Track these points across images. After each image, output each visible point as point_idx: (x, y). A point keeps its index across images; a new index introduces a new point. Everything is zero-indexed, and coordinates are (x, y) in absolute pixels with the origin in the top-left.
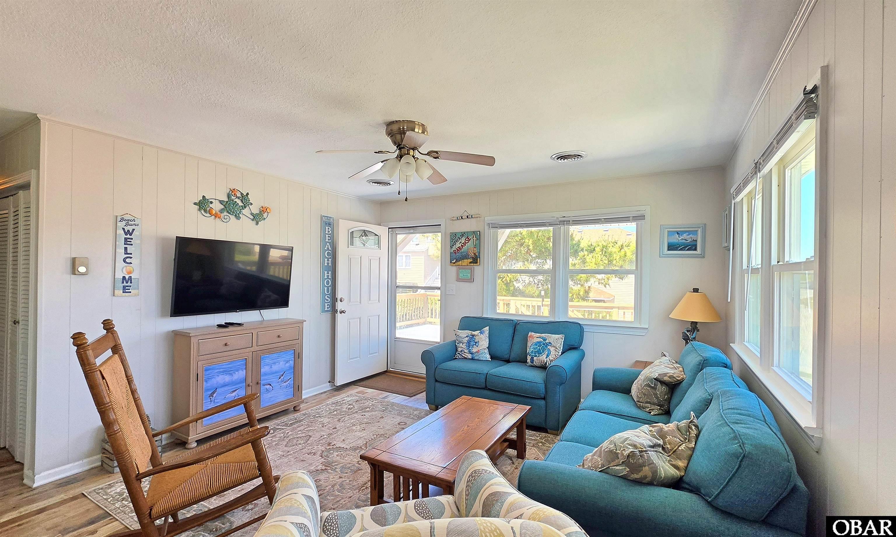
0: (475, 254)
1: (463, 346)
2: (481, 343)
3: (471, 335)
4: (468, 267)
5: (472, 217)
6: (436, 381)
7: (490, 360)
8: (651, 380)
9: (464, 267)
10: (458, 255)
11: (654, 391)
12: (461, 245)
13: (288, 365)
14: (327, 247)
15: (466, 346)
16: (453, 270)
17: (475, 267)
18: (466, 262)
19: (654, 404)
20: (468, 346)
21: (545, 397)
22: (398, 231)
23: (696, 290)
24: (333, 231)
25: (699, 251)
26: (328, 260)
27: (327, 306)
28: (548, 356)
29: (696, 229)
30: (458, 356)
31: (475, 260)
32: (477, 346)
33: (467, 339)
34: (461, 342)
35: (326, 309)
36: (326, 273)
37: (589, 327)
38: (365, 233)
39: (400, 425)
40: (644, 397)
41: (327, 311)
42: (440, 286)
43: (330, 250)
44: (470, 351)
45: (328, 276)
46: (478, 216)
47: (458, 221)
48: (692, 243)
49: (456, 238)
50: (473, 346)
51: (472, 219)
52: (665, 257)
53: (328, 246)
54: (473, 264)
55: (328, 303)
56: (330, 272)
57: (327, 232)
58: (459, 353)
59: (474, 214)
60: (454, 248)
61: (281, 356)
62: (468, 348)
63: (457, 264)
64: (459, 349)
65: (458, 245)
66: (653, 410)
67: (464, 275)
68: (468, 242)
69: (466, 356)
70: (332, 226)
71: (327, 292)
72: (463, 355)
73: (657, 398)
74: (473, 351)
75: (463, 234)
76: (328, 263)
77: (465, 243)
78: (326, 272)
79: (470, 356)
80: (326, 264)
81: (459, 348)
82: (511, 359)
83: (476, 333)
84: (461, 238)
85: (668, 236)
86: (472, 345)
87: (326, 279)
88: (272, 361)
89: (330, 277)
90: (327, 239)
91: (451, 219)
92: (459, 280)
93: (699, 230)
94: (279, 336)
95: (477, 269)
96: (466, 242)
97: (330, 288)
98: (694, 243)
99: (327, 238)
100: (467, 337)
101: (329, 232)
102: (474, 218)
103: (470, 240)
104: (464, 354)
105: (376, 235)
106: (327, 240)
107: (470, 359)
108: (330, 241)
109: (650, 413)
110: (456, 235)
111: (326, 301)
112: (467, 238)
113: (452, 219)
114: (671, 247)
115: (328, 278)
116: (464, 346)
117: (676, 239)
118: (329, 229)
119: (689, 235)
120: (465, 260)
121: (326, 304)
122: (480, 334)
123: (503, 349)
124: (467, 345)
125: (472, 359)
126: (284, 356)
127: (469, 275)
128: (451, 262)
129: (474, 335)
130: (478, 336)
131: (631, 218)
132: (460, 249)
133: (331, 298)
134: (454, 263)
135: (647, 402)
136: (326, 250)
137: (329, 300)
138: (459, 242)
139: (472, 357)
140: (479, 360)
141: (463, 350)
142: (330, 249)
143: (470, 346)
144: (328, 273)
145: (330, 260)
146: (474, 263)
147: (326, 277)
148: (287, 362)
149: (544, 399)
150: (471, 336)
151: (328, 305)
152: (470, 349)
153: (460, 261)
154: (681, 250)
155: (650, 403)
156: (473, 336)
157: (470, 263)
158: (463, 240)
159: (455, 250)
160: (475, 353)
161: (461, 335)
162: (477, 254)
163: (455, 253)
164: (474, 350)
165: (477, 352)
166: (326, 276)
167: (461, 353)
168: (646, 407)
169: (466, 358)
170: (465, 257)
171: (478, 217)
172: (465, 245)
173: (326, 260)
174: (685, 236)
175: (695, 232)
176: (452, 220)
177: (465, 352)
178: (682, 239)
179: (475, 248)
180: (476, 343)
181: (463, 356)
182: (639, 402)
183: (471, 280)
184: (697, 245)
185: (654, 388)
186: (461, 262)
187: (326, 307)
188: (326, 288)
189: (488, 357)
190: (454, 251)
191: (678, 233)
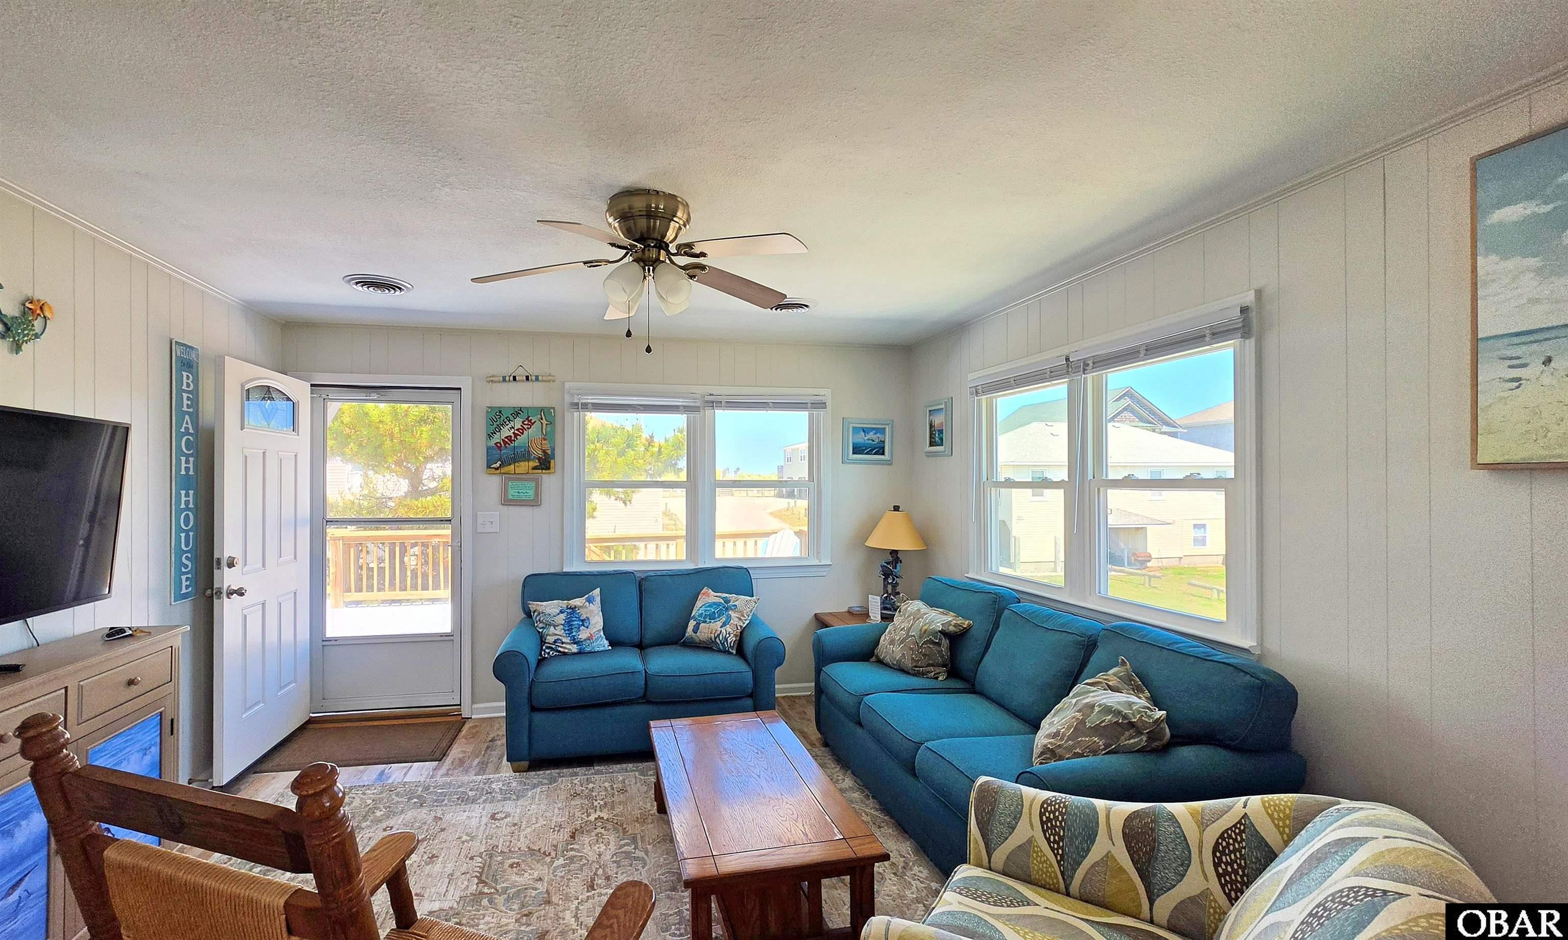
0: (544, 452)
1: (557, 632)
2: (593, 621)
3: (568, 609)
4: (528, 476)
5: (537, 379)
6: (534, 709)
7: (610, 648)
8: (935, 633)
9: (518, 476)
10: (504, 454)
11: (938, 649)
12: (514, 433)
13: (148, 758)
14: (184, 425)
15: (565, 630)
16: (493, 482)
17: (544, 476)
18: (523, 467)
19: (939, 665)
20: (568, 630)
21: (752, 692)
22: (333, 393)
23: (896, 508)
24: (196, 382)
25: (887, 456)
26: (187, 462)
27: (186, 581)
28: (724, 625)
29: (884, 426)
30: (549, 653)
31: (545, 463)
32: (587, 628)
33: (563, 616)
34: (550, 625)
35: (184, 591)
36: (183, 495)
37: (758, 571)
38: (267, 392)
39: (496, 819)
40: (925, 659)
41: (185, 596)
42: (449, 515)
43: (190, 434)
44: (574, 639)
45: (187, 503)
46: (550, 378)
47: (505, 384)
48: (879, 445)
49: (502, 419)
50: (579, 628)
51: (536, 384)
52: (849, 463)
53: (187, 423)
54: (540, 471)
55: (187, 573)
56: (191, 492)
57: (184, 387)
58: (548, 648)
59: (544, 374)
60: (497, 438)
61: (132, 739)
62: (569, 634)
63: (504, 470)
64: (550, 639)
65: (506, 432)
66: (939, 673)
67: (519, 493)
68: (528, 428)
69: (566, 651)
70: (194, 371)
71: (186, 547)
72: (560, 649)
73: (942, 656)
74: (580, 637)
75: (517, 412)
76: (187, 469)
77: (522, 430)
78: (183, 492)
79: (574, 649)
80: (183, 472)
81: (548, 637)
82: (646, 641)
83: (577, 602)
84: (512, 418)
85: (853, 433)
86: (577, 626)
87: (184, 510)
88: (112, 759)
89: (191, 506)
90: (185, 406)
91: (488, 379)
92: (507, 502)
93: (887, 429)
94: (131, 683)
95: (548, 480)
96: (526, 427)
97: (191, 534)
98: (882, 445)
99: (185, 402)
100: (561, 612)
101: (188, 385)
102: (543, 381)
103: (533, 424)
104: (561, 647)
105: (288, 399)
106: (185, 409)
107: (574, 654)
108: (191, 410)
109: (937, 678)
110: (500, 412)
111: (183, 570)
112: (527, 419)
113: (492, 379)
114: (857, 450)
115: (187, 509)
116: (559, 631)
117: (862, 438)
118: (188, 377)
119: (876, 434)
120: (522, 464)
121: (184, 578)
122: (587, 603)
123: (630, 625)
124: (566, 628)
125: (580, 653)
126: (140, 736)
127: (531, 493)
128: (489, 467)
129: (575, 607)
130: (586, 607)
131: (809, 405)
132: (511, 440)
133: (194, 561)
134: (497, 469)
135: (929, 665)
136: (184, 434)
137: (190, 566)
138: (508, 427)
139: (580, 649)
140: (592, 652)
141: (558, 639)
142: (191, 431)
143: (572, 629)
144: (187, 495)
145: (191, 459)
146: (542, 469)
147: (183, 506)
148: (145, 751)
149: (751, 696)
150: (568, 611)
151: (187, 579)
152: (574, 634)
153: (510, 464)
154: (867, 453)
155: (932, 665)
156: (573, 609)
157: (535, 468)
158: (518, 423)
159: (500, 443)
160: (585, 640)
161: (548, 611)
162: (549, 452)
163: (500, 448)
164: (583, 635)
165: (588, 639)
166: (183, 502)
167: (554, 646)
168: (928, 672)
169: (564, 654)
170: (525, 456)
171: (549, 381)
172: (522, 434)
173: (183, 459)
174: (871, 435)
175: (883, 431)
176: (492, 381)
177: (563, 643)
178: (868, 439)
179: (545, 439)
180: (583, 621)
181: (560, 652)
182: (916, 667)
183: (535, 502)
184: (884, 447)
185: (939, 644)
186: (512, 466)
187: (184, 584)
188: (183, 535)
189: (605, 644)
190: (496, 444)
191: (864, 431)
